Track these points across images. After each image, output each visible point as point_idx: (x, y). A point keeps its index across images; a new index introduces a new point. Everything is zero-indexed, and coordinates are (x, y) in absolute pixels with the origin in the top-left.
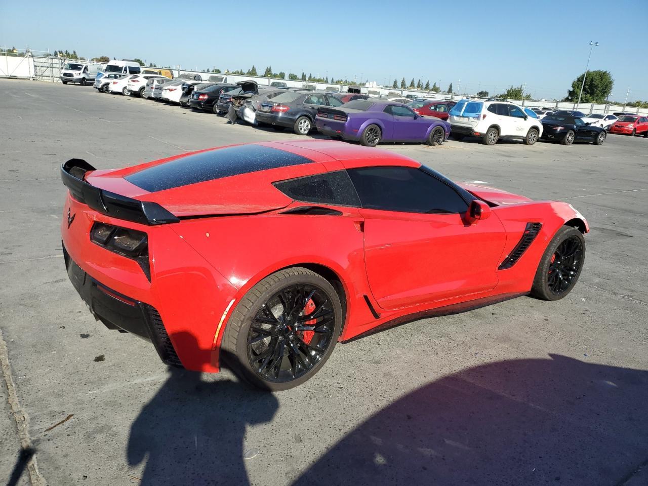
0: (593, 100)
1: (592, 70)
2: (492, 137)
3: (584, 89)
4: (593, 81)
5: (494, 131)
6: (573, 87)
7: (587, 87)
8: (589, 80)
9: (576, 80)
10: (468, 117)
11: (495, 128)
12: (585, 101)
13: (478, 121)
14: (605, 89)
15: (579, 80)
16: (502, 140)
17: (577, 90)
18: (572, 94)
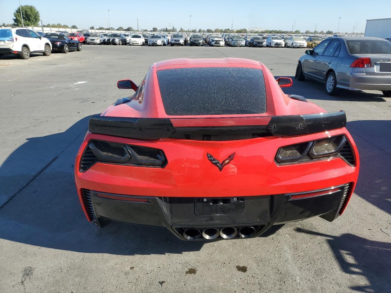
0: (32, 24)
1: (23, 5)
2: (25, 53)
3: (23, 18)
4: (27, 12)
5: (25, 49)
6: (15, 16)
7: (24, 16)
8: (24, 12)
9: (15, 12)
10: (4, 41)
11: (25, 46)
12: (26, 25)
13: (12, 43)
14: (36, 17)
15: (17, 12)
16: (32, 55)
17: (19, 18)
18: (16, 20)
